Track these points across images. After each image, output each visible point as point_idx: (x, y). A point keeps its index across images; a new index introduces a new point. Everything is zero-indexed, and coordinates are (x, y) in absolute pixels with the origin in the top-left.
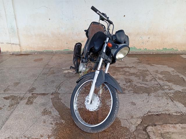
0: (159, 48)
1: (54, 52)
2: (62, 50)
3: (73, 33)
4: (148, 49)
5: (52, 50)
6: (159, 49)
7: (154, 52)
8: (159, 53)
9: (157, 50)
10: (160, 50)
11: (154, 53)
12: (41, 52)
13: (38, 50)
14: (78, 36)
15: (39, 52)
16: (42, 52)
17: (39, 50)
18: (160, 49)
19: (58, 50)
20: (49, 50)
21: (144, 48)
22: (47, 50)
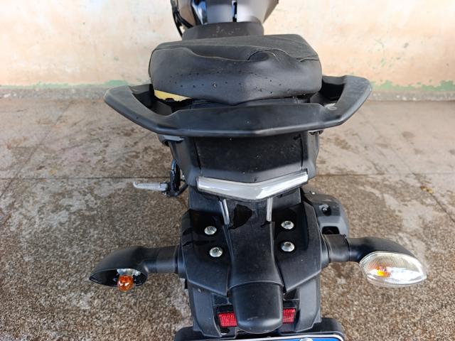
0: (430, 81)
1: (73, 91)
2: (103, 83)
3: (134, 20)
4: (394, 85)
5: (66, 85)
6: (427, 84)
7: (413, 95)
8: (429, 98)
9: (424, 86)
10: (432, 87)
11: (414, 99)
12: (25, 91)
13: (13, 84)
14: (154, 31)
15: (17, 91)
16: (29, 91)
17: (18, 85)
18: (432, 84)
19: (85, 83)
20: (54, 83)
21: (381, 81)
22: (47, 83)
